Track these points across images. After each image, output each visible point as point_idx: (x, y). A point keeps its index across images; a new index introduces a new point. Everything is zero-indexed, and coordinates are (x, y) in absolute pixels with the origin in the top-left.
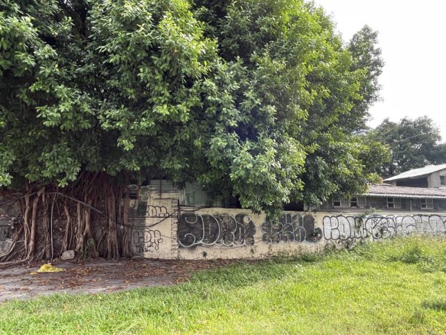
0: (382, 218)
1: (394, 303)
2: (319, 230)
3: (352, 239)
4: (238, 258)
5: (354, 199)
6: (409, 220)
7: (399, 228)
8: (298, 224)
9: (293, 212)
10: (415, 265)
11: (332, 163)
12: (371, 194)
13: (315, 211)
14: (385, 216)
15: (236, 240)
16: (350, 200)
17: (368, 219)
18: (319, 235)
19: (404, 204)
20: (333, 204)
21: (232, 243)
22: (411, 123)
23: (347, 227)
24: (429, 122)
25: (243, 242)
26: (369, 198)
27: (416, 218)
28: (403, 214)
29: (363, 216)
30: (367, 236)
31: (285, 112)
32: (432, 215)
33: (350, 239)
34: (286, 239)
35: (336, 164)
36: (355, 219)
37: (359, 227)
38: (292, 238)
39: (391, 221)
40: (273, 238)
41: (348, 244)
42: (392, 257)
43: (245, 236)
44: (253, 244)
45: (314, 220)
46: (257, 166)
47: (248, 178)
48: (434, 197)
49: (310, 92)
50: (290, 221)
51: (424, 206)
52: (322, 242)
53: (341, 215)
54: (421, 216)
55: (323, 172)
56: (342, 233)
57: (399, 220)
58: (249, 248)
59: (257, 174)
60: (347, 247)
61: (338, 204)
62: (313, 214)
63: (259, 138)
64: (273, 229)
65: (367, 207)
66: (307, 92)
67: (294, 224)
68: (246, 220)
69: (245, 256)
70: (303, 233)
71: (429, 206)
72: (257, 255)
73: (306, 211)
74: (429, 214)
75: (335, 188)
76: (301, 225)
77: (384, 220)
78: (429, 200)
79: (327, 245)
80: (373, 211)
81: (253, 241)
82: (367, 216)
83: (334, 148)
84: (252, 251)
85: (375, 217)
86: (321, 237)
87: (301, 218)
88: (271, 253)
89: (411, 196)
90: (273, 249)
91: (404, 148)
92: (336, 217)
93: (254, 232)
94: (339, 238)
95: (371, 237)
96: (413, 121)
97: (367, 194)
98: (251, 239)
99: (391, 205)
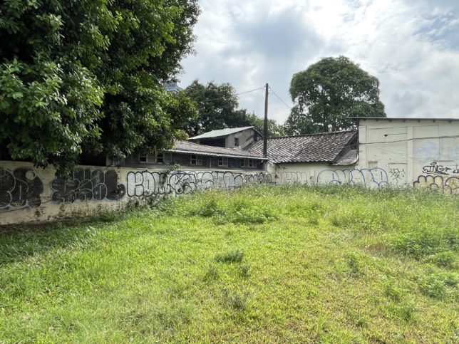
0: (185, 174)
1: (190, 261)
2: (122, 187)
3: (156, 195)
4: (17, 222)
5: (160, 155)
6: (208, 176)
7: (199, 184)
8: (98, 181)
9: (93, 167)
10: (210, 219)
11: (138, 112)
12: (177, 151)
13: (119, 166)
14: (187, 172)
15: (14, 201)
16: (156, 155)
17: (173, 175)
18: (122, 192)
19: (205, 161)
20: (138, 160)
21: (9, 205)
22: (216, 88)
23: (152, 183)
24: (230, 89)
25: (25, 202)
26: (174, 154)
27: (213, 174)
28: (203, 171)
29: (168, 173)
30: (171, 192)
31: (79, 33)
32: (226, 172)
33: (154, 195)
34: (82, 198)
35: (143, 114)
36: (160, 175)
37: (163, 183)
38: (90, 196)
39: (192, 177)
40: (66, 197)
41: (152, 200)
42: (191, 212)
43: (28, 195)
44: (38, 205)
45: (117, 175)
46: (30, 97)
47: (15, 115)
48: (229, 156)
49: (114, 14)
50: (88, 176)
51: (221, 164)
52: (125, 199)
53: (146, 171)
54: (218, 172)
55: (128, 121)
56: (146, 189)
57: (200, 176)
58: (33, 210)
59: (30, 109)
60: (150, 204)
61: (144, 159)
62: (116, 169)
63: (35, 58)
64: (67, 187)
65: (173, 163)
66: (110, 13)
67: (94, 181)
68: (29, 176)
69: (27, 220)
70: (104, 190)
71: (225, 164)
72: (43, 218)
73: (109, 166)
74: (224, 171)
75: (142, 140)
76: (102, 181)
77: (187, 177)
78: (225, 158)
79: (130, 201)
80: (177, 167)
81: (40, 201)
82: (172, 172)
83: (141, 94)
84: (37, 213)
85: (179, 173)
86: (124, 194)
87: (102, 174)
88: (63, 214)
89: (211, 154)
90: (66, 210)
91: (208, 111)
92: (142, 173)
93: (41, 190)
94: (143, 194)
95: (174, 193)
96: (218, 86)
97: (173, 151)
98: (36, 199)
99: (194, 162)
